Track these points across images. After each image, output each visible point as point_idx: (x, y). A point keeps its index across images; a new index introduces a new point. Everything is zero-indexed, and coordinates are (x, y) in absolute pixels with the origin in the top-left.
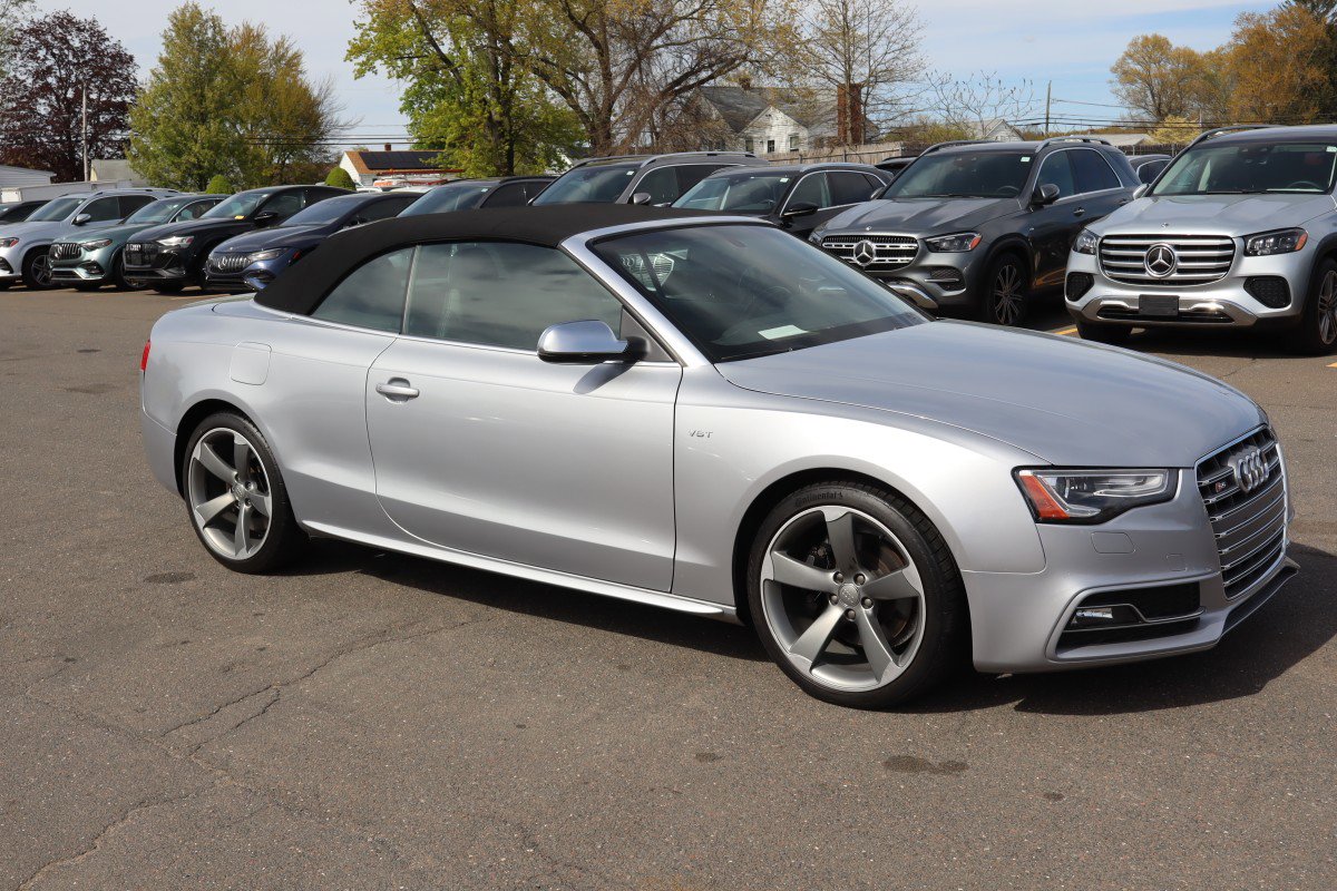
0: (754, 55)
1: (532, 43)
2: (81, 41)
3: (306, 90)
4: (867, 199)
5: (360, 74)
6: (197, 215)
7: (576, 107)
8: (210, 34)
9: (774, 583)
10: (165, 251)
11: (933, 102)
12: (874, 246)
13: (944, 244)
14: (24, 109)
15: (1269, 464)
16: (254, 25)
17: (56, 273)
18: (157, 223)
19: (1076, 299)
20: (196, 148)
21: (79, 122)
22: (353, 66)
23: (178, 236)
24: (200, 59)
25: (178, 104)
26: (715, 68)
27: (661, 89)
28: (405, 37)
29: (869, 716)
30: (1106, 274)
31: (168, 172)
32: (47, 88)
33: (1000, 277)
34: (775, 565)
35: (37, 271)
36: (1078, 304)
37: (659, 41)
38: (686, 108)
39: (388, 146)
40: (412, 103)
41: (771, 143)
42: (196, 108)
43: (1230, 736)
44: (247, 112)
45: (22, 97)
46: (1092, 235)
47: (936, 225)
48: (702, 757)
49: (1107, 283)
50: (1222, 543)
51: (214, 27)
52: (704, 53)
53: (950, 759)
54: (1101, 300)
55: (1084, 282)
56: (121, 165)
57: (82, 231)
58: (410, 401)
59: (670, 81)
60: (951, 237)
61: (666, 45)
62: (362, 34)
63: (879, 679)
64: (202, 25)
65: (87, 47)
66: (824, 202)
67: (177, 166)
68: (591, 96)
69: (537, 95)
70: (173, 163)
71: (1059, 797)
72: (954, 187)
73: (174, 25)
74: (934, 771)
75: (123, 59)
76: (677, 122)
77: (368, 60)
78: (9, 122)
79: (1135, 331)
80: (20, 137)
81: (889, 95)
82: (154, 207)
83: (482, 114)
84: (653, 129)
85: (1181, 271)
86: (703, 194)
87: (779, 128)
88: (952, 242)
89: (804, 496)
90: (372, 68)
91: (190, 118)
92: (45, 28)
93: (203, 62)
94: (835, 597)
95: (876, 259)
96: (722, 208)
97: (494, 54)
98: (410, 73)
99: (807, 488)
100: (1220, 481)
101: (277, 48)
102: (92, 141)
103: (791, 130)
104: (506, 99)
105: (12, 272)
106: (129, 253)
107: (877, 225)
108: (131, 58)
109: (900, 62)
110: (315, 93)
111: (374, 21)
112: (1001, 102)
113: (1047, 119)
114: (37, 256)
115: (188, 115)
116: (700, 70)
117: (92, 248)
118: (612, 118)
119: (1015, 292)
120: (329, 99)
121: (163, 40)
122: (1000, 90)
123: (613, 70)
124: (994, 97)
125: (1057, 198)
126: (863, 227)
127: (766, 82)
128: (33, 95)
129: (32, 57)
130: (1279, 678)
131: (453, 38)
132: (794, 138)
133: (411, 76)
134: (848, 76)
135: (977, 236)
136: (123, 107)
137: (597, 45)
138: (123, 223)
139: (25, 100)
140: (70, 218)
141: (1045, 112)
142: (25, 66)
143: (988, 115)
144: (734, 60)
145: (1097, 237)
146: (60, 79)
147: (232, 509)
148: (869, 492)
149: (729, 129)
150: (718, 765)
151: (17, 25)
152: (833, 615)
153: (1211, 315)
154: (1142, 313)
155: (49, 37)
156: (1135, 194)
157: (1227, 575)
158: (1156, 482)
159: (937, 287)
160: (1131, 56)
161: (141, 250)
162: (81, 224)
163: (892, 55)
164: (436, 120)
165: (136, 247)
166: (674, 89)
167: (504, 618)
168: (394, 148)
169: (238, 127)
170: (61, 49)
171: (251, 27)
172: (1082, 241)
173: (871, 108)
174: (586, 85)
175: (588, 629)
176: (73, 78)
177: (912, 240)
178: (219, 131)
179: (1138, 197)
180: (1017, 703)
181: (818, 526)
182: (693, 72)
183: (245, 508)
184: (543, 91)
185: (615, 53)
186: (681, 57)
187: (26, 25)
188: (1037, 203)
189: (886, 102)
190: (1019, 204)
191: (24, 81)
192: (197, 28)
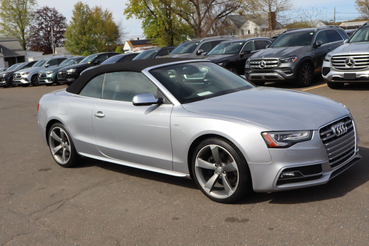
0: (242, 5)
1: (177, 6)
2: (51, 14)
3: (114, 24)
4: (264, 48)
5: (128, 18)
6: (78, 63)
7: (190, 24)
8: (85, 10)
9: (199, 168)
10: (69, 74)
11: (296, 16)
12: (265, 62)
13: (286, 61)
14: (36, 34)
15: (347, 128)
16: (99, 6)
17: (40, 81)
18: (67, 66)
19: (325, 75)
20: (83, 42)
21: (51, 37)
22: (126, 16)
23: (72, 69)
24: (83, 17)
25: (77, 30)
26: (231, 10)
27: (215, 17)
28: (140, 7)
29: (226, 205)
30: (334, 67)
31: (76, 50)
32: (42, 28)
33: (304, 69)
34: (199, 162)
35: (35, 81)
36: (326, 77)
37: (214, 3)
38: (223, 23)
39: (138, 38)
40: (145, 25)
41: (249, 31)
42: (82, 31)
43: (330, 210)
44: (98, 31)
45: (36, 31)
46: (329, 56)
47: (284, 55)
48: (174, 219)
49: (334, 70)
50: (328, 152)
51: (87, 7)
52: (227, 6)
53: (245, 218)
54: (332, 75)
55: (327, 70)
56: (63, 48)
57: (47, 69)
58: (103, 118)
59: (217, 14)
60: (288, 58)
61: (216, 4)
62: (128, 7)
63: (228, 195)
64: (83, 7)
65: (53, 16)
66: (253, 50)
67: (78, 48)
68: (195, 21)
69: (179, 21)
70: (77, 47)
71: (272, 229)
72: (291, 43)
73: (76, 8)
74: (239, 222)
75: (63, 18)
76: (221, 27)
77: (130, 14)
78: (32, 38)
79: (345, 84)
80: (35, 42)
81: (283, 15)
82: (67, 61)
83: (163, 27)
84: (213, 29)
85: (356, 65)
86: (218, 49)
87: (251, 27)
88: (288, 60)
89: (205, 142)
90: (131, 16)
91: (81, 34)
92: (41, 11)
93: (84, 18)
94: (216, 171)
95: (266, 66)
96: (224, 53)
97: (166, 10)
98: (142, 17)
99: (206, 140)
100: (328, 133)
101: (105, 12)
102: (56, 42)
103: (255, 27)
104: (170, 23)
105: (28, 81)
106: (59, 75)
107: (266, 56)
108: (65, 18)
109: (286, 5)
110: (117, 24)
111: (131, 3)
112: (317, 15)
113: (335, 18)
114: (35, 77)
115: (80, 33)
116: (226, 11)
117: (49, 74)
118: (201, 26)
119: (309, 74)
120: (121, 26)
121: (73, 12)
122: (317, 11)
123: (201, 12)
124: (315, 13)
125: (321, 45)
126: (262, 57)
127: (246, 13)
128: (39, 30)
129: (38, 20)
130: (351, 191)
131: (154, 6)
132: (256, 29)
133: (142, 18)
134: (270, 10)
135: (296, 58)
136: (63, 32)
137: (196, 5)
138: (58, 66)
139: (36, 32)
140: (44, 66)
141: (334, 16)
142: (36, 22)
143: (313, 19)
144: (236, 7)
145: (331, 56)
146: (46, 25)
147: (62, 149)
148: (222, 140)
149: (236, 28)
150: (178, 221)
151: (33, 11)
152: (215, 176)
153: (366, 78)
154: (345, 79)
155: (42, 14)
156: (344, 42)
157: (330, 161)
158: (306, 134)
159: (285, 74)
161: (62, 74)
162: (47, 67)
163: (283, 3)
164: (150, 30)
165: (61, 73)
166: (219, 17)
167: (133, 178)
168: (140, 39)
169: (96, 35)
170: (46, 17)
171: (98, 6)
172: (327, 58)
173: (278, 19)
174: (193, 17)
175: (154, 181)
176: (49, 25)
177: (276, 60)
178: (89, 37)
179: (345, 43)
180: (270, 201)
181: (209, 150)
182: (224, 12)
183: (64, 149)
184: (181, 20)
185: (201, 7)
186: (220, 7)
187: (36, 11)
188: (315, 47)
189: (282, 17)
190: (310, 47)
191: (36, 26)
192: (82, 8)
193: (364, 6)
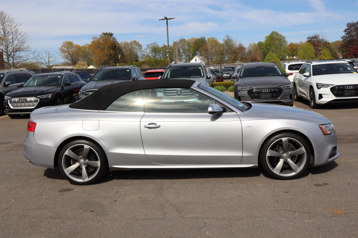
9: (269, 157)
34: (270, 152)
58: (157, 129)
71: (350, 184)
81: (20, 55)
94: (281, 157)
134: (7, 50)
148: (292, 134)
160: (64, 46)
163: (19, 44)
193: (66, 54)
